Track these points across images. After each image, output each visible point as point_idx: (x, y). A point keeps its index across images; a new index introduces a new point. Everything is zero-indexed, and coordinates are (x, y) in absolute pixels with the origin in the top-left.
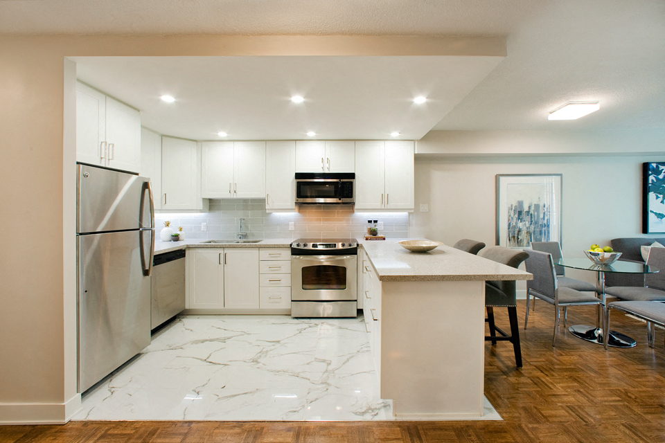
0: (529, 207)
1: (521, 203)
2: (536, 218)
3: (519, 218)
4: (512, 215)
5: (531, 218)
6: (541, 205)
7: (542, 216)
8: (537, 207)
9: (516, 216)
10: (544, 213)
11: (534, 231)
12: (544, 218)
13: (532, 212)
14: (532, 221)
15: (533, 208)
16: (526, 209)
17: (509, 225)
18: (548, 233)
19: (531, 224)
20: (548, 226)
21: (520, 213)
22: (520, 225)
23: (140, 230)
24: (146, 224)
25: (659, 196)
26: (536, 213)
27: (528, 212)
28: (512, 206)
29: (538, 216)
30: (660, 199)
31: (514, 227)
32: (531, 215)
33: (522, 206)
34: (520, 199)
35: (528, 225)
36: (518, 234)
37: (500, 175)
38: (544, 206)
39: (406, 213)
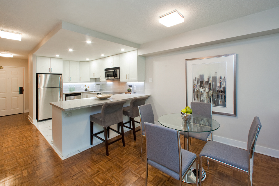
0: (209, 79)
1: (202, 77)
2: (214, 86)
3: (201, 86)
4: (196, 84)
5: (210, 86)
6: (218, 77)
7: (218, 85)
8: (214, 79)
9: (199, 84)
10: (221, 83)
11: (213, 95)
12: (220, 86)
13: (210, 82)
14: (210, 88)
15: (211, 79)
16: (206, 80)
17: (194, 90)
18: (225, 97)
19: (210, 90)
20: (225, 92)
21: (202, 83)
22: (202, 90)
23: (60, 87)
24: (61, 86)
26: (214, 83)
27: (207, 82)
28: (196, 78)
29: (216, 85)
31: (198, 92)
32: (210, 84)
33: (203, 78)
34: (201, 74)
35: (207, 90)
36: (200, 96)
37: (187, 60)
38: (221, 78)
39: (143, 83)
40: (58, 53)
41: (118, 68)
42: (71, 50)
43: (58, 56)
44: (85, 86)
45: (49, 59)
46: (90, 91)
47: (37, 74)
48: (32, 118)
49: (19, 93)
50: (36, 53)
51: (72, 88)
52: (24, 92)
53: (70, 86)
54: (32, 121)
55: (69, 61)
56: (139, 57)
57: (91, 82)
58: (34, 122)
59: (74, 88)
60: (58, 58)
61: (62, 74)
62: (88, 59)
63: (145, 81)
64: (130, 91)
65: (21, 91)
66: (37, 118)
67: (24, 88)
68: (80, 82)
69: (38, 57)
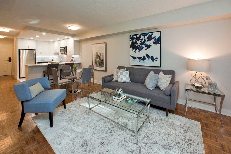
0: (99, 54)
1: (97, 53)
3: (97, 58)
4: (95, 56)
5: (99, 57)
6: (102, 53)
8: (101, 53)
11: (100, 62)
17: (95, 60)
18: (103, 63)
19: (99, 60)
20: (103, 61)
21: (97, 56)
22: (97, 60)
24: (35, 57)
25: (134, 49)
27: (99, 55)
28: (95, 53)
29: (101, 57)
30: (134, 51)
34: (97, 51)
36: (97, 63)
37: (92, 44)
38: (102, 54)
39: (78, 56)
40: (32, 37)
41: (66, 47)
42: (37, 36)
43: (32, 39)
44: (52, 58)
45: (27, 40)
46: (55, 61)
47: (19, 50)
48: (17, 76)
49: (8, 61)
50: (19, 37)
51: (43, 59)
52: (12, 61)
53: (41, 57)
54: (16, 78)
55: (41, 41)
56: (75, 41)
57: (55, 55)
58: (18, 78)
59: (45, 59)
60: (32, 40)
61: (35, 50)
62: (52, 41)
63: (79, 55)
64: (72, 61)
65: (10, 60)
66: (19, 76)
67: (12, 58)
68: (48, 55)
69: (20, 39)
